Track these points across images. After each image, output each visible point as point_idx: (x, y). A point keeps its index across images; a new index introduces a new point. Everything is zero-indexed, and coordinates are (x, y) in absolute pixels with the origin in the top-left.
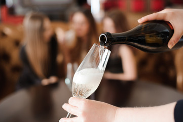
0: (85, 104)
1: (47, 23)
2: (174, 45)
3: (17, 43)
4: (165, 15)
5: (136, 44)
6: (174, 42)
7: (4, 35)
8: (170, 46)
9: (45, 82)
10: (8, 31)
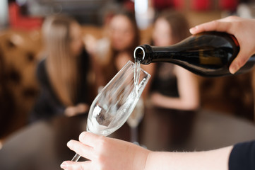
0: (104, 144)
1: (76, 30)
2: (238, 68)
3: (31, 57)
4: (229, 25)
5: (185, 63)
6: (239, 64)
7: (11, 45)
8: (232, 70)
9: (71, 111)
10: (18, 39)
